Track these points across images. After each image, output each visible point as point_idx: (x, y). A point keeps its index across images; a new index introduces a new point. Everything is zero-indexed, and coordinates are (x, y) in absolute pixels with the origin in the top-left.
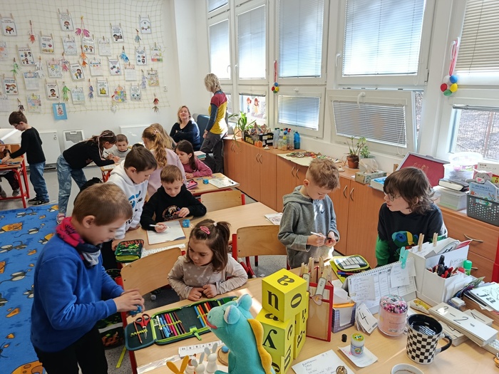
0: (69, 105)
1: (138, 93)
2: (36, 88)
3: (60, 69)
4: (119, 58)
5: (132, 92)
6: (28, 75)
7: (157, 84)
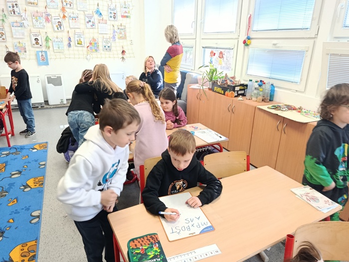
0: (50, 53)
1: (109, 45)
2: (22, 37)
3: (43, 20)
4: (94, 14)
5: (104, 44)
6: (15, 24)
7: (125, 38)
